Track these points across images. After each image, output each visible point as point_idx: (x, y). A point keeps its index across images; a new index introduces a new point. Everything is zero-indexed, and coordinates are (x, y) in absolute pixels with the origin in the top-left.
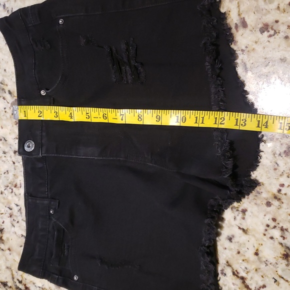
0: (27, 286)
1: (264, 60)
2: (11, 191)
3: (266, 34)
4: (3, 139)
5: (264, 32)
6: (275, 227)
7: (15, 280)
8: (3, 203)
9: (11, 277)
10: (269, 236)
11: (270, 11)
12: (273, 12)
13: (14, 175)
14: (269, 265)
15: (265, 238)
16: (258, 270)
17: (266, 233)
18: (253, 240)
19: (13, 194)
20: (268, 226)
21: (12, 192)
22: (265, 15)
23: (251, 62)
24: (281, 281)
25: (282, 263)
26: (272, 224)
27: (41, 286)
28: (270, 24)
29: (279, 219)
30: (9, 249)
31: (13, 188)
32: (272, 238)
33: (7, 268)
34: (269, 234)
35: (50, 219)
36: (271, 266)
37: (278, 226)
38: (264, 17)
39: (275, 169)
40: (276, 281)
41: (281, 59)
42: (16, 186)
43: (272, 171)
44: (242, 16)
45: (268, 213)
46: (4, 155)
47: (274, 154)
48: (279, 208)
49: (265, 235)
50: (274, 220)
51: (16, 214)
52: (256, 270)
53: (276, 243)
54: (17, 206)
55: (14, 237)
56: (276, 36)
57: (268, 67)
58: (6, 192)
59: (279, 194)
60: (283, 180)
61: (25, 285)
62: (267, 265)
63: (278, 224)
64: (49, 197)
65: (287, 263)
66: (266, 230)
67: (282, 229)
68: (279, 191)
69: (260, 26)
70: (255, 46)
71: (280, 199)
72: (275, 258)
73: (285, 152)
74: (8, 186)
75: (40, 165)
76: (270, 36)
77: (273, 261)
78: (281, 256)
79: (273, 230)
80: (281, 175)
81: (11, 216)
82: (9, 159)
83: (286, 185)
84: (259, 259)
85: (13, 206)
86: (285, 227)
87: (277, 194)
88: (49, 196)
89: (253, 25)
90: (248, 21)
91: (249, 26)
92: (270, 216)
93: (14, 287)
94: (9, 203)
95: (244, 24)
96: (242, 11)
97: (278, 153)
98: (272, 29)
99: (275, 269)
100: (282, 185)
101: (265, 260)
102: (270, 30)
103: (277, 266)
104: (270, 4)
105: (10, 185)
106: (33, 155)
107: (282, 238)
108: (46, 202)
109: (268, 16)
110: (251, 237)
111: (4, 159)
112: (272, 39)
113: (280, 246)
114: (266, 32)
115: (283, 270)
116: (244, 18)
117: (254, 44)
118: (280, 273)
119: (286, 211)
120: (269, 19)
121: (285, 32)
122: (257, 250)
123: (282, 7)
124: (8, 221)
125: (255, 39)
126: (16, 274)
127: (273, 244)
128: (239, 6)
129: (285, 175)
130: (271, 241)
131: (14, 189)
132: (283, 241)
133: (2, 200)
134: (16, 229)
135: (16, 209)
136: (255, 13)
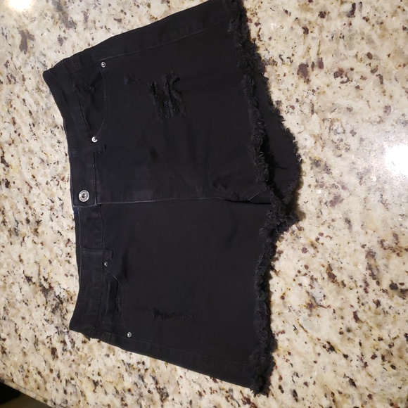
0: (52, 285)
1: (331, 105)
2: (57, 183)
3: (339, 79)
4: (60, 128)
5: (337, 77)
6: (306, 274)
7: (41, 277)
8: (46, 195)
9: (38, 272)
10: (298, 282)
11: (348, 57)
12: (350, 59)
13: (64, 167)
15: (294, 284)
16: (281, 315)
17: (296, 278)
18: (282, 283)
19: (59, 186)
20: (299, 272)
21: (58, 185)
22: (342, 60)
23: (319, 104)
24: (301, 330)
25: (304, 312)
26: (304, 271)
27: (66, 288)
28: (345, 70)
29: (311, 267)
30: (42, 243)
31: (60, 180)
32: (300, 285)
33: (36, 262)
34: (299, 280)
36: (294, 313)
37: (309, 274)
38: (341, 62)
39: (318, 217)
40: (295, 329)
41: (347, 108)
42: (63, 179)
43: (315, 218)
44: (321, 56)
45: (302, 259)
46: (58, 144)
47: (320, 202)
48: (314, 256)
49: (294, 280)
50: (306, 267)
51: (57, 209)
52: (279, 314)
53: (304, 291)
54: (60, 200)
55: (50, 232)
56: (348, 83)
57: (333, 114)
58: (52, 183)
60: (323, 229)
61: (50, 284)
62: (290, 311)
63: (310, 272)
65: (309, 313)
66: (297, 276)
67: (312, 278)
68: (317, 239)
69: (336, 70)
70: (326, 89)
71: (316, 247)
72: (299, 305)
73: (331, 201)
76: (343, 82)
77: (297, 308)
78: (305, 304)
79: (304, 277)
80: (323, 224)
81: (51, 209)
82: (62, 149)
83: (325, 235)
84: (284, 304)
85: (56, 199)
86: (315, 277)
87: (315, 242)
89: (329, 68)
90: (325, 63)
91: (325, 67)
92: (303, 263)
93: (38, 284)
94: (52, 195)
95: (321, 65)
96: (322, 51)
97: (324, 201)
98: (346, 76)
99: (297, 316)
100: (321, 234)
101: (289, 306)
102: (344, 76)
103: (300, 314)
104: (350, 50)
105: (57, 177)
107: (310, 287)
109: (345, 62)
110: (281, 279)
111: (57, 148)
112: (343, 86)
113: (307, 294)
114: (339, 78)
115: (305, 320)
116: (322, 58)
117: (326, 86)
118: (301, 322)
119: (320, 260)
120: (346, 65)
121: (357, 82)
122: (284, 294)
123: (360, 55)
124: (47, 213)
125: (327, 82)
126: (43, 270)
127: (301, 291)
128: (319, 45)
129: (326, 225)
130: (299, 287)
131: (61, 182)
132: (310, 291)
133: (46, 191)
134: (54, 224)
135: (58, 203)
136: (334, 55)
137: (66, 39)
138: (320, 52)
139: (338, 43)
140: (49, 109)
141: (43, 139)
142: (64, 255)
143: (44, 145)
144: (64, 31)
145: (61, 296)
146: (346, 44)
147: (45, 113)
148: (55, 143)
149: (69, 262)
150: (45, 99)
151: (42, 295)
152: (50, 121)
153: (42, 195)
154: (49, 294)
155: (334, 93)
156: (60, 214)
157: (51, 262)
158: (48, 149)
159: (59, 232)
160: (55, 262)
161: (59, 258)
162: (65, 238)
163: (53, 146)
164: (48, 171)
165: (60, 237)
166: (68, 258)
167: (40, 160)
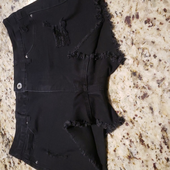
0: (6, 133)
1: (143, 40)
2: (9, 80)
3: (148, 25)
4: (11, 52)
5: (147, 23)
6: (127, 138)
7: (1, 128)
8: (4, 86)
10: (123, 143)
11: (153, 11)
12: (154, 12)
14: (120, 159)
15: (121, 143)
16: (114, 161)
17: (122, 140)
18: (114, 142)
20: (124, 137)
21: (9, 81)
22: (150, 13)
23: (136, 39)
25: (126, 161)
26: (126, 136)
27: (11, 135)
28: (151, 19)
29: (130, 134)
30: (2, 111)
31: (10, 79)
32: (124, 144)
34: (123, 141)
36: (121, 161)
37: (129, 138)
38: (149, 15)
39: (135, 105)
40: (121, 169)
41: (152, 42)
42: (11, 79)
43: (133, 106)
44: (138, 11)
45: (125, 129)
46: (10, 61)
47: (136, 96)
48: (132, 128)
49: (121, 141)
50: (128, 134)
51: (9, 94)
52: (112, 160)
53: (126, 148)
54: (10, 89)
55: (5, 105)
56: (152, 27)
57: (144, 45)
58: (7, 80)
59: (133, 120)
60: (137, 112)
61: (5, 132)
62: (118, 159)
63: (130, 137)
65: (129, 161)
66: (122, 139)
67: (131, 141)
68: (134, 118)
69: (146, 19)
70: (140, 31)
71: (133, 123)
72: (123, 156)
73: (142, 97)
74: (8, 78)
76: (149, 26)
77: (122, 158)
78: (127, 156)
79: (126, 140)
80: (137, 110)
81: (6, 94)
82: (11, 63)
83: (138, 116)
84: (115, 154)
85: (8, 89)
86: (132, 140)
87: (132, 120)
89: (142, 18)
90: (140, 15)
91: (140, 18)
92: (126, 131)
94: (7, 86)
95: (137, 17)
96: (138, 9)
97: (138, 96)
98: (152, 23)
99: (122, 163)
100: (136, 116)
101: (118, 156)
102: (150, 23)
103: (124, 161)
104: (154, 7)
105: (9, 77)
107: (129, 146)
109: (151, 14)
110: (114, 140)
112: (150, 28)
113: (128, 150)
114: (148, 24)
115: (126, 165)
116: (138, 13)
117: (140, 29)
118: (124, 166)
119: (135, 131)
120: (151, 16)
121: (158, 26)
122: (115, 149)
123: (159, 10)
124: (4, 96)
125: (141, 26)
126: (2, 125)
127: (124, 148)
128: (137, 5)
129: (139, 110)
130: (124, 146)
131: (11, 80)
132: (130, 148)
133: (4, 84)
134: (7, 101)
135: (9, 91)
136: (145, 11)
137: (14, 7)
138: (137, 9)
139: (147, 3)
140: (6, 43)
141: (4, 58)
142: (11, 118)
143: (4, 61)
144: (14, 3)
145: (9, 139)
146: (152, 3)
147: (5, 45)
148: (9, 60)
149: (13, 121)
150: (5, 38)
151: (1, 137)
152: (7, 49)
153: (3, 86)
154: (4, 137)
155: (145, 33)
156: (10, 96)
157: (5, 121)
158: (6, 63)
159: (9, 106)
160: (7, 121)
161: (9, 119)
162: (12, 109)
163: (8, 62)
164: (5, 74)
165: (10, 108)
166: (12, 120)
167: (2, 69)
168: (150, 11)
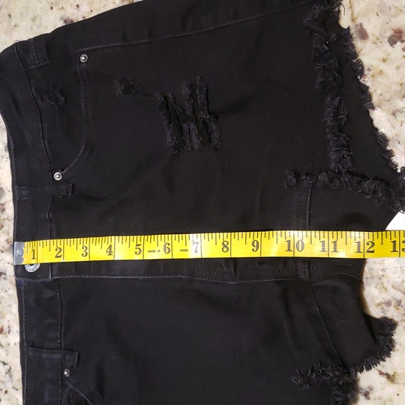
1: (398, 88)
3: (399, 46)
5: (395, 43)
11: (403, 8)
22: (395, 16)
35: (63, 386)
38: (393, 20)
44: (358, 22)
64: (63, 348)
69: (389, 34)
70: (383, 66)
75: (49, 293)
88: (63, 345)
89: (377, 34)
90: (369, 28)
91: (370, 36)
95: (363, 35)
96: (358, 14)
106: (38, 278)
108: (58, 356)
109: (400, 17)
114: (398, 43)
116: (361, 24)
117: (381, 63)
125: (383, 56)
128: (351, 7)
136: (379, 14)
138: (355, 15)
155: (398, 68)
168: (393, 10)
